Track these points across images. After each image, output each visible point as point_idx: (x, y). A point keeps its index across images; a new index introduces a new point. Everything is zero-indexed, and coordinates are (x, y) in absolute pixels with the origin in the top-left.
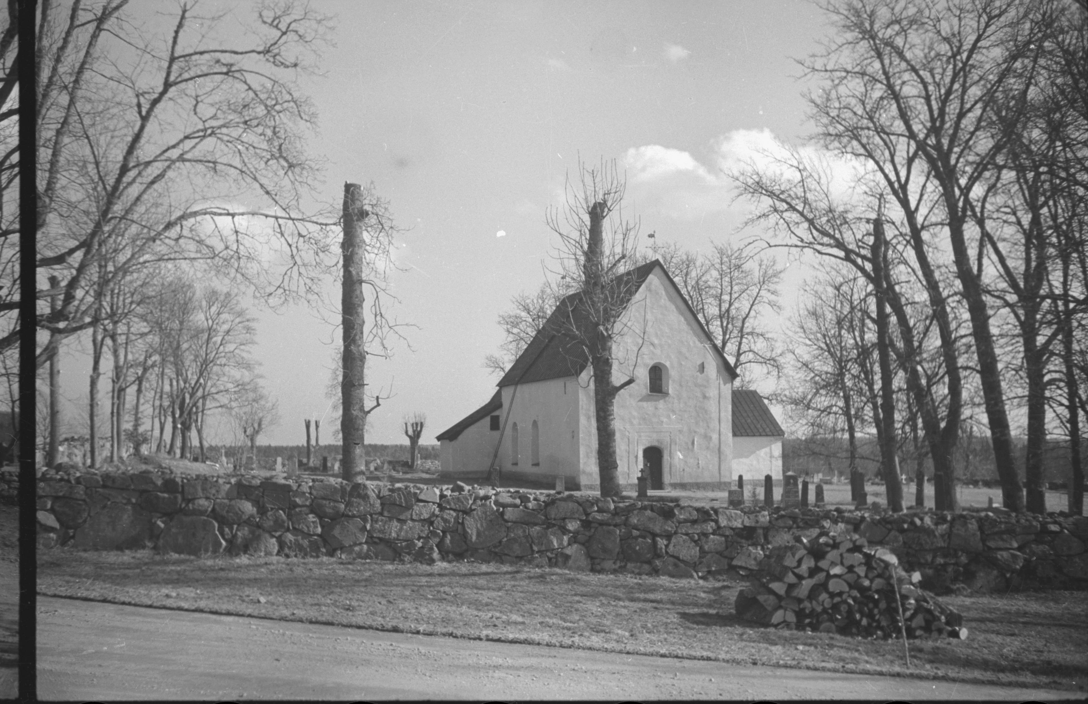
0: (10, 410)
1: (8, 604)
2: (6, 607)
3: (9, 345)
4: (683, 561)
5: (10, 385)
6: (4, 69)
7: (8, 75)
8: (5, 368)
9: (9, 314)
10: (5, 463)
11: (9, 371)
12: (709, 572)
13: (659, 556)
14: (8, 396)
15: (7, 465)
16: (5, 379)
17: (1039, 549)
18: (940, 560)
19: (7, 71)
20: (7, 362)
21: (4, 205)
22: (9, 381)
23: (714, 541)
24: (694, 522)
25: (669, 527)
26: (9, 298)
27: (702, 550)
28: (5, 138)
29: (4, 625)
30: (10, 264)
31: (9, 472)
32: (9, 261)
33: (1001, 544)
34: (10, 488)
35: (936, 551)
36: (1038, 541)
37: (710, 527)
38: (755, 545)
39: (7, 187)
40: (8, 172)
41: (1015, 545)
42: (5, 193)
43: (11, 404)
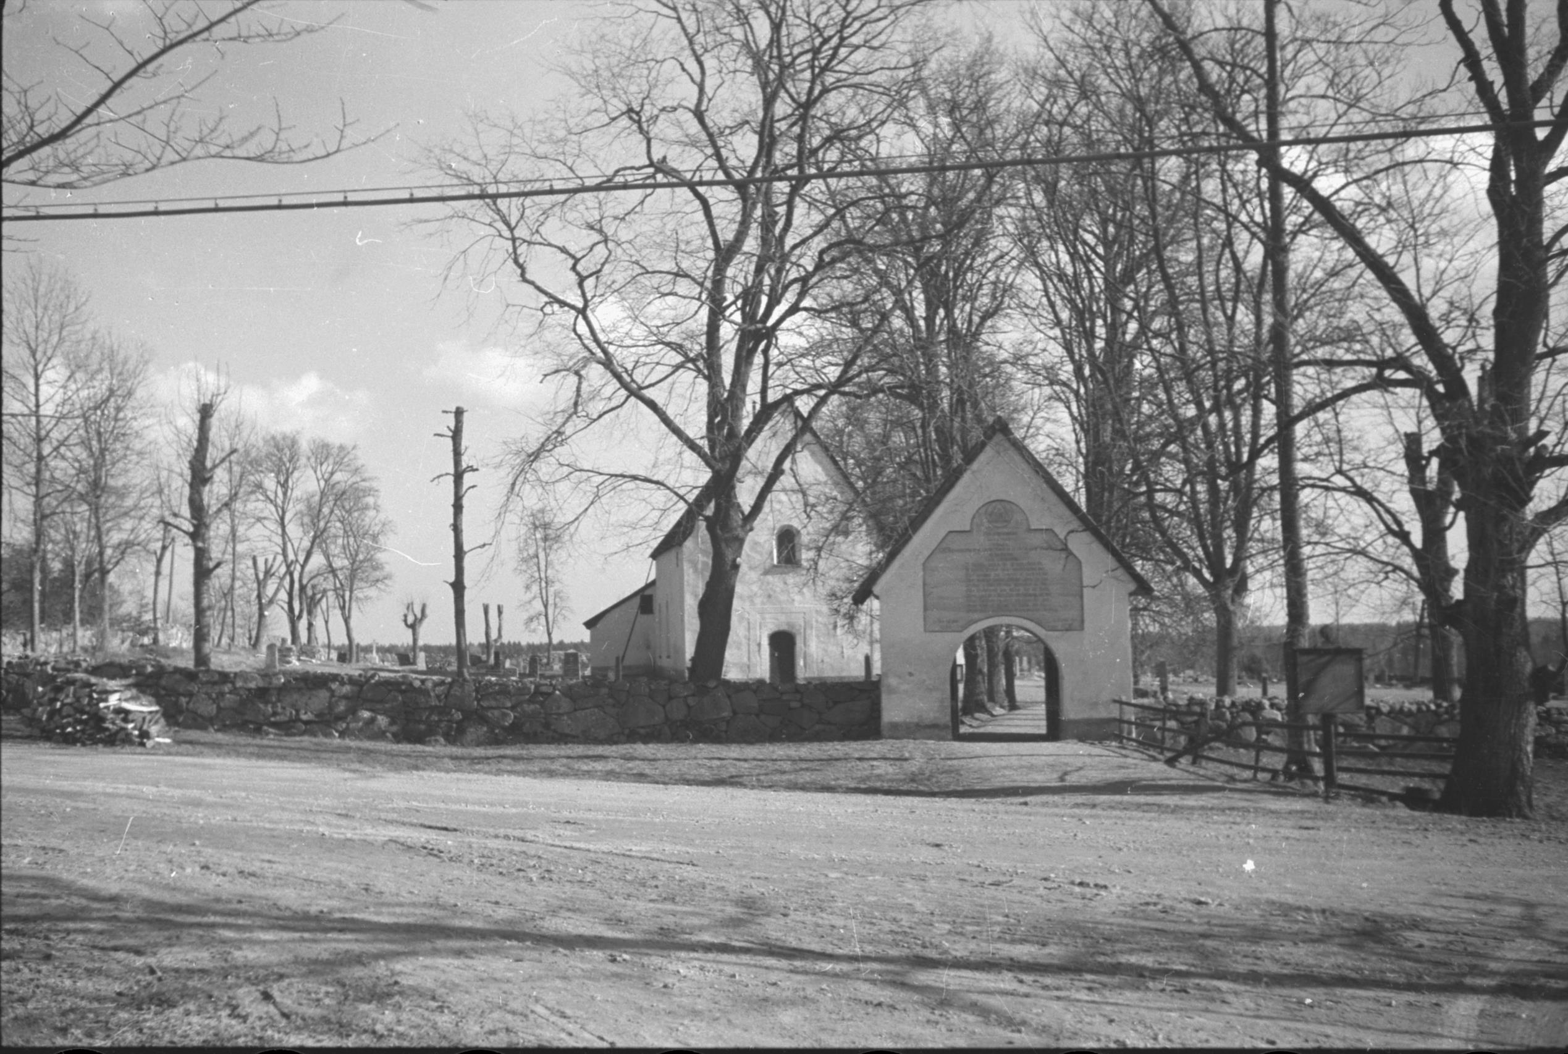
0: (1559, 617)
1: (1555, 905)
2: (1553, 910)
3: (1557, 519)
4: (201, 716)
5: (1559, 579)
6: (1551, 107)
7: (1557, 116)
8: (1552, 554)
9: (1558, 474)
10: (1551, 695)
11: (1558, 558)
12: (225, 726)
13: (181, 712)
14: (1556, 596)
15: (1555, 698)
16: (1552, 569)
17: (529, 708)
18: (435, 718)
19: (1556, 110)
20: (1556, 544)
21: (1551, 310)
22: (1558, 573)
23: (230, 699)
24: (215, 683)
25: (194, 687)
26: (1558, 449)
27: (219, 708)
28: (1553, 211)
29: (1549, 937)
30: (1560, 398)
31: (1558, 710)
32: (1559, 394)
33: (493, 703)
34: (1559, 732)
35: (432, 709)
36: (530, 701)
37: (227, 688)
38: (266, 703)
39: (1555, 283)
40: (1558, 261)
41: (509, 704)
42: (1552, 291)
43: (1560, 607)
